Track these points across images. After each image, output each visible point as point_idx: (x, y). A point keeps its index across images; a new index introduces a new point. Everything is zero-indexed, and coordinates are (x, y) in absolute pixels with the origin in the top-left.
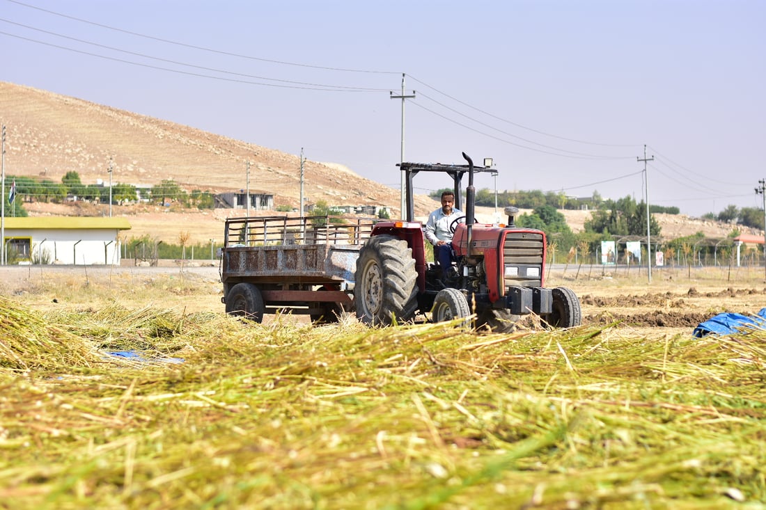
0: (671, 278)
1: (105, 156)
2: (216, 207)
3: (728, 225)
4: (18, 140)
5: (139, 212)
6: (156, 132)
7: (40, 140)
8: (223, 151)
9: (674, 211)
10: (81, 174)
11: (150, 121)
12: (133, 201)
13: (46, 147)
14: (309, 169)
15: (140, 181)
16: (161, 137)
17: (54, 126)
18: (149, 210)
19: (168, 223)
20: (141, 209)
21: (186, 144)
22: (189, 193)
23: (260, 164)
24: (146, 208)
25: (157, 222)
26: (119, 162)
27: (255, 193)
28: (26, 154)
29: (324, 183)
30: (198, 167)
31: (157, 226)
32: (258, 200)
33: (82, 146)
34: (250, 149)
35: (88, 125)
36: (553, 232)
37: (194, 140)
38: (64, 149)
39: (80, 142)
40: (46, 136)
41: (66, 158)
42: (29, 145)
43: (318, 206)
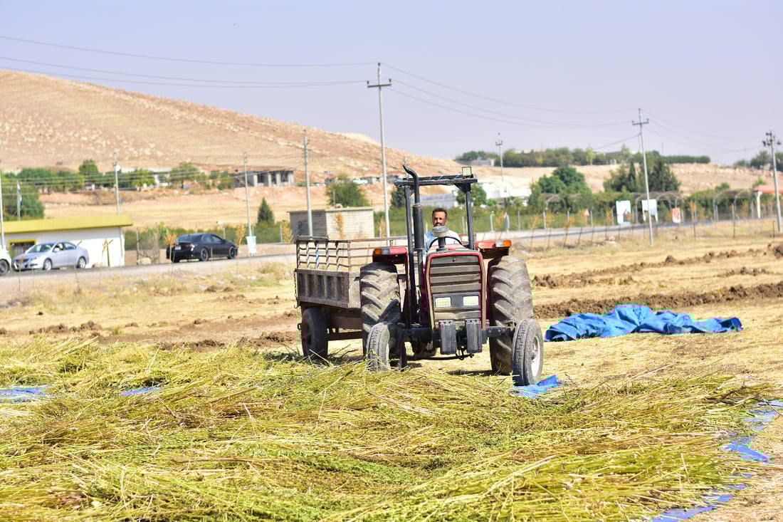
0: (676, 238)
1: (121, 141)
2: (237, 186)
3: (760, 171)
4: (33, 130)
5: (159, 196)
6: (172, 113)
7: (55, 129)
8: (242, 129)
9: (705, 160)
10: (98, 161)
11: (165, 102)
12: (152, 186)
13: (62, 136)
14: (329, 141)
15: (159, 164)
16: (177, 118)
17: (69, 114)
18: (168, 193)
19: (188, 206)
20: (161, 194)
21: (203, 124)
22: (207, 173)
23: (279, 140)
24: (165, 192)
25: (177, 206)
26: (136, 146)
27: (275, 170)
28: (42, 145)
29: (345, 155)
30: (216, 147)
31: (176, 210)
32: (278, 177)
33: (98, 133)
34: (268, 124)
35: (103, 110)
36: (573, 193)
37: (211, 120)
38: (80, 137)
39: (96, 129)
40: (61, 125)
41: (83, 146)
42: (44, 135)
43: (339, 179)
